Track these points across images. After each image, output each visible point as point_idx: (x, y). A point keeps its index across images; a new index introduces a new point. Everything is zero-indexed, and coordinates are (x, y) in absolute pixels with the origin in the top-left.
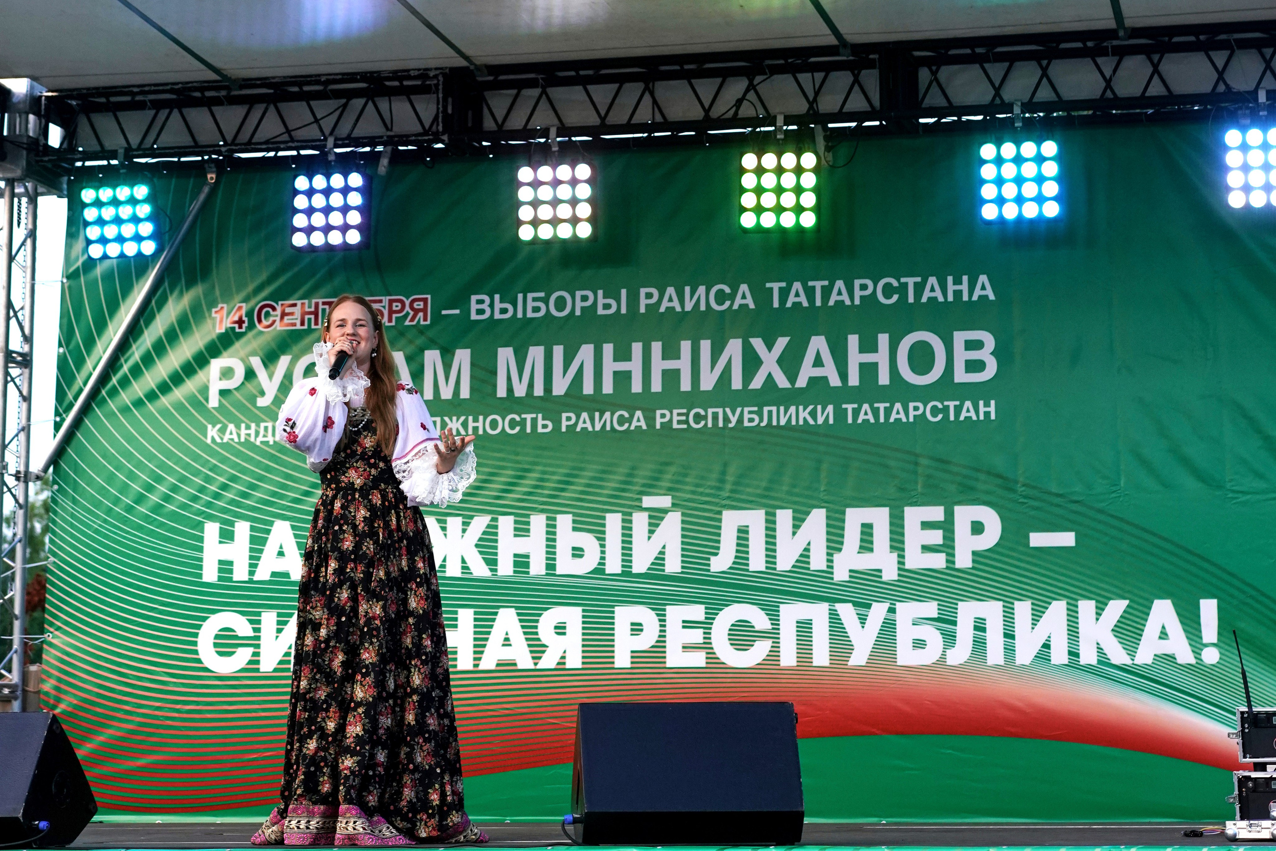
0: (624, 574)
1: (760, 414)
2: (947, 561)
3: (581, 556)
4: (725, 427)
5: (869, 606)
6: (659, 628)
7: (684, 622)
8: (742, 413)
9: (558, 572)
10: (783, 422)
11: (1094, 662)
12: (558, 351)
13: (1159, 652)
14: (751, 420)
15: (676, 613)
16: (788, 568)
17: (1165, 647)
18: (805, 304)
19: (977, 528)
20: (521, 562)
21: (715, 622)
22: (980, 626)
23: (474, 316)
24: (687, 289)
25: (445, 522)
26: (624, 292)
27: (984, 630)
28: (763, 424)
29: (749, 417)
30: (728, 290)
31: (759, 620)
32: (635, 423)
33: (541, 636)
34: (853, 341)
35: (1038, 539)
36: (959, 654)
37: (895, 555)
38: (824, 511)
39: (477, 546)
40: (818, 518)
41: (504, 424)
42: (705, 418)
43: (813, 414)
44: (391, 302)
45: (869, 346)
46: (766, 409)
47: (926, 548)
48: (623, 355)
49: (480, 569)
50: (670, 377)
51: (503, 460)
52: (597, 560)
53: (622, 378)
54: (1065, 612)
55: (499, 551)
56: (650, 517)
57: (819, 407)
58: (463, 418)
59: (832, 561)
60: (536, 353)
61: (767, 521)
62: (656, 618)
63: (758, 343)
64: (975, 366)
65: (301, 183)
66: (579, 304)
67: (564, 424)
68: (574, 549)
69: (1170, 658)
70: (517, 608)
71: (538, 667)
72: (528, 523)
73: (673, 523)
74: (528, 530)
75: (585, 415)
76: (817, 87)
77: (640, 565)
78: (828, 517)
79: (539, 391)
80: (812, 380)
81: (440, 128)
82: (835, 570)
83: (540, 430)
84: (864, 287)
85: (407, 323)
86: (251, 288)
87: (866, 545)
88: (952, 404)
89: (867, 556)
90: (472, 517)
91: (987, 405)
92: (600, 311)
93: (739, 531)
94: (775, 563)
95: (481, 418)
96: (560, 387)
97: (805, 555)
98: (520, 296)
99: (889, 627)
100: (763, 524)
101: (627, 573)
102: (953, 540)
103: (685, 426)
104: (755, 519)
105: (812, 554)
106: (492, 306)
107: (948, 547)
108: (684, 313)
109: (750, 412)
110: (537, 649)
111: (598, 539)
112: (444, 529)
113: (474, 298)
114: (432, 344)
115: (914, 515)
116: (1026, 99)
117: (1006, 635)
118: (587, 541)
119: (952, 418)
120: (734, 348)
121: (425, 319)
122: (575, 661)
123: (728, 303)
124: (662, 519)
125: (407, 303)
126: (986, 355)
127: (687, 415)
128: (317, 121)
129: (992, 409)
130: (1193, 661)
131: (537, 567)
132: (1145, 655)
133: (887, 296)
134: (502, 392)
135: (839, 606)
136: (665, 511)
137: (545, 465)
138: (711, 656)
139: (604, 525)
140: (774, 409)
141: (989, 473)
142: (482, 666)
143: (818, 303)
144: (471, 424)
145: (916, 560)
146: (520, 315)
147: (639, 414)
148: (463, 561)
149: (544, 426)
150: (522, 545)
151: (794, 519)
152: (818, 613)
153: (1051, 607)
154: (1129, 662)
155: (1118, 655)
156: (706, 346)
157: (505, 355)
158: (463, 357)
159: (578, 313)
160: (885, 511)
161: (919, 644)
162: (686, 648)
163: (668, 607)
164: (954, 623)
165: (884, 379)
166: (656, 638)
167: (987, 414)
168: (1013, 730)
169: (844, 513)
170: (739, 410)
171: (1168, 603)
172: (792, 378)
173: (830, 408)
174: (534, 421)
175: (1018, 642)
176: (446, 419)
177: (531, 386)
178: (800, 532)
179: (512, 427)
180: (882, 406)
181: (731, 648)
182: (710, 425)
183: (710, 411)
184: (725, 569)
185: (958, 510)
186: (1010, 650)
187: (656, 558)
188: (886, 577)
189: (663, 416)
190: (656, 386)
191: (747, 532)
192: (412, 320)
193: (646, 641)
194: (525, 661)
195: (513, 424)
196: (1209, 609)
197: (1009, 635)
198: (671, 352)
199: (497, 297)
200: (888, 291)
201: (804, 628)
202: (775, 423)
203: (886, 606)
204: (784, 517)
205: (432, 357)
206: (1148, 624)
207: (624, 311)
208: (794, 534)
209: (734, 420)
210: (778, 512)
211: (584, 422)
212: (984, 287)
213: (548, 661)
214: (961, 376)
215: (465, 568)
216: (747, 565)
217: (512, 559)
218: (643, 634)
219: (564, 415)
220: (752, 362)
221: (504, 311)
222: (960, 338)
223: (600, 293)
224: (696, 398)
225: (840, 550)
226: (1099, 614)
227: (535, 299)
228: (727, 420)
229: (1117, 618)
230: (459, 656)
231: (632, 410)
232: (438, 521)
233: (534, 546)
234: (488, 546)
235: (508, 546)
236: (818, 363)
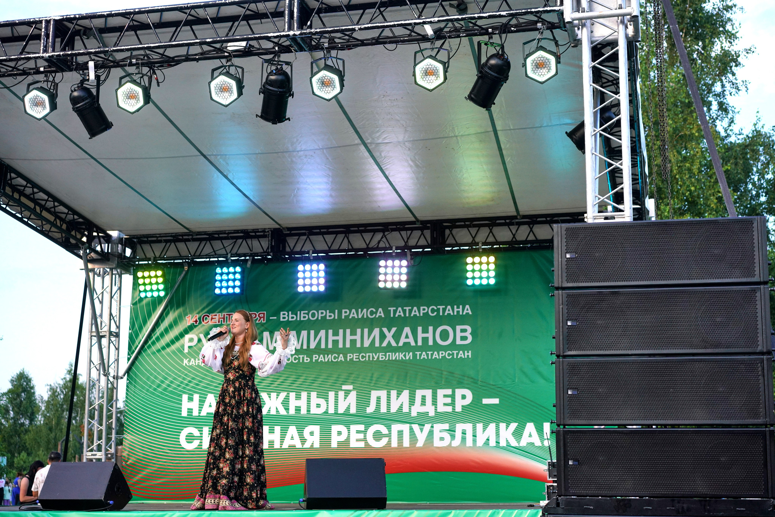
0: (335, 413)
1: (385, 355)
2: (453, 409)
3: (320, 407)
4: (373, 360)
5: (424, 425)
6: (347, 433)
7: (357, 431)
8: (379, 355)
9: (311, 413)
10: (394, 358)
11: (505, 445)
12: (312, 332)
13: (529, 442)
14: (382, 358)
15: (354, 428)
16: (395, 411)
17: (530, 440)
18: (403, 315)
19: (464, 397)
20: (298, 409)
21: (368, 431)
22: (464, 433)
23: (282, 320)
24: (360, 310)
25: (270, 394)
26: (336, 311)
27: (465, 434)
28: (387, 359)
29: (381, 356)
30: (374, 310)
31: (384, 430)
32: (340, 359)
33: (304, 436)
34: (420, 329)
35: (485, 401)
36: (456, 443)
37: (434, 407)
38: (408, 391)
39: (282, 403)
40: (406, 394)
42: (365, 357)
43: (405, 356)
45: (425, 331)
46: (388, 354)
47: (445, 404)
48: (336, 334)
49: (283, 412)
50: (353, 342)
51: (291, 372)
52: (326, 408)
53: (335, 342)
54: (495, 427)
55: (290, 405)
56: (345, 393)
57: (407, 353)
59: (411, 409)
60: (304, 333)
61: (387, 394)
62: (347, 430)
63: (385, 330)
64: (464, 338)
65: (218, 270)
66: (320, 315)
67: (314, 359)
68: (317, 404)
69: (532, 443)
70: (296, 426)
71: (304, 447)
72: (300, 395)
73: (353, 395)
74: (300, 398)
75: (322, 356)
76: (408, 236)
77: (341, 410)
78: (410, 393)
79: (305, 347)
80: (405, 344)
81: (270, 250)
82: (412, 412)
83: (305, 361)
84: (424, 309)
86: (200, 309)
87: (423, 403)
88: (455, 352)
89: (424, 407)
90: (280, 393)
91: (468, 352)
92: (328, 318)
93: (377, 398)
94: (390, 410)
96: (313, 346)
97: (401, 407)
98: (299, 312)
99: (431, 433)
100: (386, 396)
101: (336, 413)
102: (455, 401)
103: (358, 360)
104: (383, 394)
105: (403, 406)
106: (288, 316)
107: (453, 404)
108: (358, 319)
110: (303, 441)
111: (326, 401)
112: (270, 397)
113: (282, 313)
114: (266, 330)
115: (441, 392)
116: (484, 241)
117: (473, 436)
118: (322, 402)
119: (455, 357)
120: (376, 331)
121: (264, 321)
122: (317, 445)
123: (374, 315)
124: (349, 394)
125: (257, 314)
126: (468, 334)
127: (359, 356)
128: (224, 247)
129: (470, 354)
130: (541, 445)
131: (304, 411)
132: (523, 443)
133: (432, 313)
135: (413, 425)
136: (350, 391)
137: (307, 374)
138: (367, 444)
139: (328, 396)
140: (391, 354)
141: (468, 377)
142: (283, 447)
143: (407, 315)
145: (441, 408)
146: (298, 319)
147: (341, 355)
148: (277, 409)
149: (307, 360)
150: (298, 403)
151: (397, 394)
152: (405, 428)
153: (490, 425)
154: (518, 445)
155: (514, 443)
156: (366, 331)
159: (320, 318)
160: (431, 391)
161: (442, 439)
162: (357, 440)
163: (351, 425)
164: (455, 431)
165: (431, 343)
166: (347, 437)
167: (468, 356)
168: (474, 469)
169: (415, 392)
170: (378, 354)
171: (532, 424)
172: (397, 343)
173: (411, 354)
174: (303, 358)
175: (478, 438)
177: (302, 345)
178: (399, 398)
179: (295, 360)
180: (430, 353)
181: (374, 440)
182: (367, 359)
183: (367, 354)
184: (372, 412)
185: (456, 390)
186: (475, 441)
187: (347, 408)
188: (430, 415)
189: (350, 356)
190: (348, 345)
191: (380, 398)
192: (259, 321)
193: (343, 438)
194: (299, 445)
196: (547, 425)
197: (474, 436)
198: (353, 333)
199: (290, 313)
200: (433, 311)
201: (400, 433)
202: (391, 359)
203: (430, 425)
204: (394, 393)
205: (266, 334)
206: (525, 432)
208: (397, 399)
209: (376, 358)
210: (392, 391)
211: (321, 358)
212: (468, 310)
213: (307, 445)
214: (459, 342)
215: (277, 411)
216: (380, 410)
217: (294, 408)
218: (342, 435)
219: (314, 356)
220: (383, 337)
221: (292, 318)
222: (459, 328)
223: (328, 311)
224: (362, 350)
225: (414, 405)
226: (507, 428)
227: (304, 313)
228: (373, 358)
229: (513, 429)
230: (275, 443)
231: (339, 354)
232: (268, 394)
233: (303, 403)
234: (286, 403)
235: (293, 403)
236: (407, 337)
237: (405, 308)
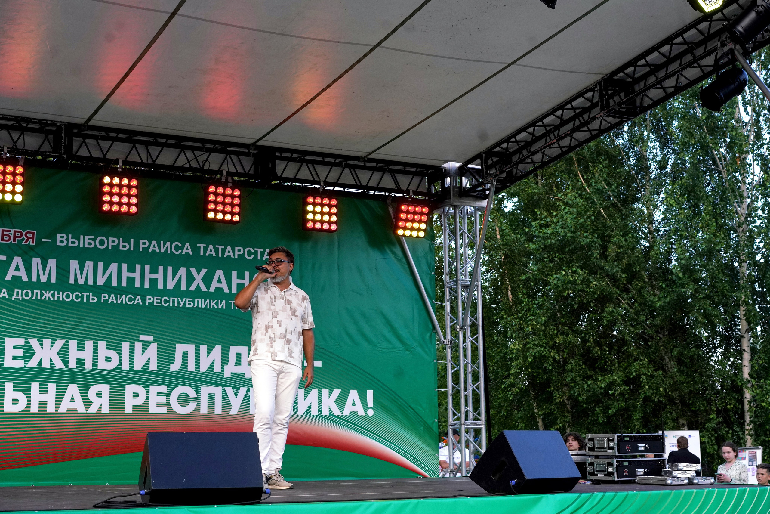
0: (130, 370)
1: (194, 302)
3: (110, 361)
4: (178, 306)
5: (239, 389)
6: (146, 395)
7: (157, 393)
8: (186, 301)
9: (98, 368)
10: (204, 306)
11: (328, 414)
12: (100, 265)
13: (352, 411)
14: (190, 304)
15: (154, 389)
16: (205, 371)
17: (354, 409)
18: (214, 255)
20: (80, 362)
21: (172, 393)
23: (58, 244)
24: (162, 243)
25: (42, 341)
26: (132, 240)
28: (195, 306)
29: (188, 302)
30: (180, 245)
31: (192, 393)
32: (136, 302)
33: (89, 397)
34: (234, 273)
38: (221, 346)
39: (58, 353)
40: (218, 350)
41: (73, 297)
42: (169, 301)
43: (217, 304)
44: (15, 232)
45: (241, 276)
46: (196, 300)
48: (131, 269)
49: (59, 365)
50: (154, 282)
51: (72, 314)
52: (118, 363)
53: (131, 280)
54: (317, 394)
55: (69, 357)
56: (143, 345)
57: (219, 301)
58: (52, 292)
59: (224, 369)
60: (89, 264)
61: (196, 349)
62: (145, 391)
63: (193, 270)
66: (111, 244)
67: (103, 299)
68: (106, 357)
69: (356, 413)
70: (77, 384)
71: (88, 412)
72: (84, 344)
73: (153, 348)
74: (84, 348)
75: (113, 296)
77: (138, 366)
78: (222, 349)
79: (90, 282)
80: (217, 289)
82: (225, 373)
83: (91, 301)
84: (239, 251)
85: (23, 243)
87: (238, 362)
89: (239, 367)
90: (56, 340)
92: (121, 248)
93: (183, 353)
94: (199, 368)
95: (61, 293)
96: (101, 281)
97: (212, 365)
98: (82, 237)
99: (247, 398)
100: (194, 351)
101: (131, 370)
103: (160, 305)
104: (191, 348)
105: (215, 365)
106: (67, 239)
108: (160, 253)
109: (189, 301)
110: (88, 403)
111: (118, 353)
112: (41, 345)
113: (59, 235)
114: (38, 255)
118: (113, 354)
120: (183, 271)
121: (33, 242)
122: (106, 409)
123: (180, 251)
124: (148, 346)
125: (24, 233)
127: (161, 300)
130: (364, 415)
131: (88, 365)
132: (346, 412)
133: (249, 256)
134: (72, 281)
135: (226, 388)
136: (150, 342)
137: (93, 318)
138: (170, 409)
139: (121, 347)
140: (200, 300)
142: (60, 411)
143: (220, 255)
144: (56, 295)
146: (81, 246)
147: (138, 297)
149: (93, 299)
150: (81, 355)
151: (208, 349)
152: (217, 391)
153: (312, 391)
154: (341, 415)
155: (337, 412)
156: (170, 269)
157: (74, 264)
158: (52, 263)
159: (110, 248)
160: (244, 348)
162: (158, 405)
163: (150, 386)
166: (145, 400)
168: (295, 442)
169: (229, 348)
170: (184, 299)
171: (356, 391)
172: (208, 287)
173: (224, 302)
174: (88, 297)
176: (43, 292)
177: (86, 279)
178: (210, 355)
179: (77, 298)
181: (179, 405)
182: (171, 305)
183: (171, 299)
184: (177, 370)
187: (145, 364)
188: (246, 376)
189: (150, 299)
190: (147, 285)
191: (187, 354)
192: (26, 242)
193: (140, 401)
194: (81, 409)
195: (77, 297)
196: (370, 394)
198: (154, 271)
200: (250, 254)
201: (211, 397)
202: (200, 306)
203: (246, 389)
204: (203, 348)
205: (36, 261)
206: (348, 399)
207: (132, 249)
208: (208, 356)
209: (182, 304)
210: (201, 346)
211: (112, 299)
213: (93, 409)
215: (52, 364)
216: (187, 368)
217: (76, 361)
218: (138, 398)
219: (103, 295)
220: (190, 279)
221: (73, 243)
223: (121, 239)
224: (165, 292)
225: (227, 364)
226: (330, 395)
227: (89, 239)
228: (179, 303)
229: (337, 396)
230: (48, 406)
231: (135, 295)
232: (38, 341)
233: (87, 355)
234: (64, 354)
235: (74, 354)
236: (219, 281)
237: (217, 246)
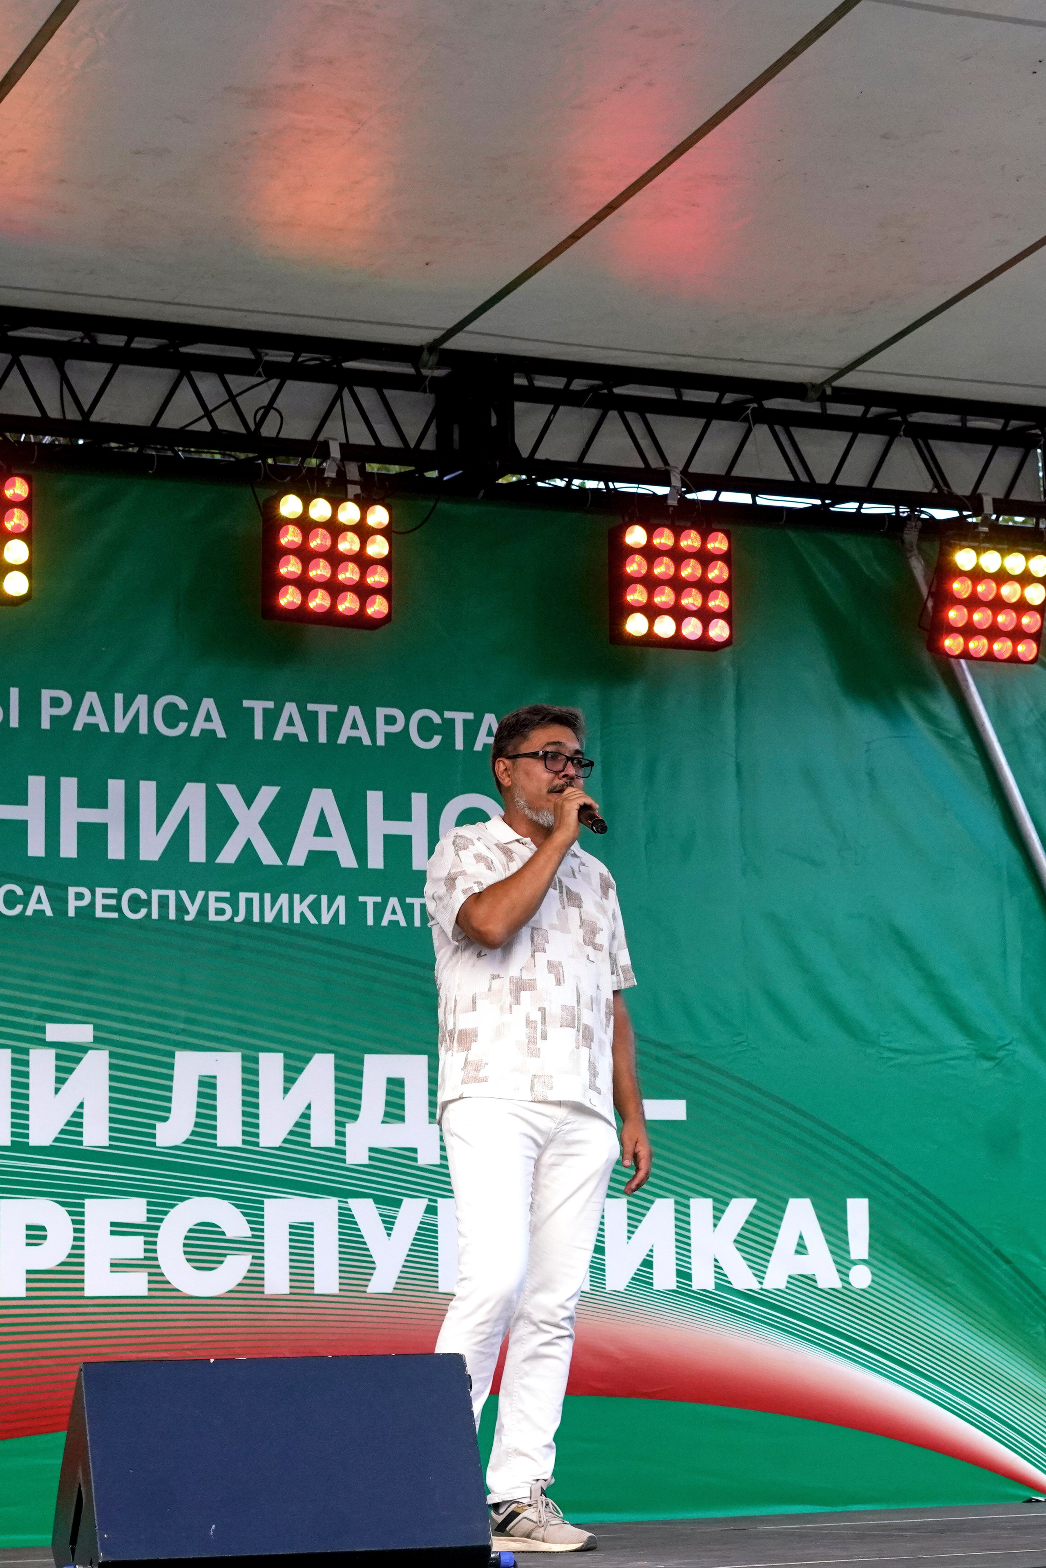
0: (15, 1147)
1: (233, 903)
4: (180, 920)
5: (398, 1204)
6: (72, 1234)
7: (113, 1224)
8: (206, 899)
10: (269, 918)
11: (710, 1287)
14: (220, 912)
15: (101, 1212)
16: (278, 1143)
17: (803, 1265)
18: (303, 738)
21: (163, 1225)
24: (119, 698)
26: (14, 696)
28: (239, 919)
29: (216, 906)
30: (183, 705)
31: (232, 1222)
32: (32, 906)
34: (375, 800)
38: (331, 1057)
40: (322, 1069)
42: (148, 903)
43: (315, 908)
45: (399, 810)
46: (243, 896)
50: (92, 836)
53: (11, 832)
56: (58, 1057)
57: (324, 899)
59: (343, 1134)
61: (245, 1070)
62: (68, 1220)
63: (230, 793)
73: (95, 1069)
77: (42, 1134)
78: (337, 1067)
80: (314, 856)
82: (348, 1149)
84: (390, 720)
87: (394, 1110)
89: (396, 1127)
93: (201, 1084)
94: (257, 1135)
97: (303, 1124)
99: (427, 1235)
100: (238, 1076)
101: (20, 1145)
103: (115, 915)
104: (225, 1067)
105: (313, 1122)
108: (113, 737)
109: (218, 899)
120: (193, 797)
123: (182, 727)
124: (78, 1060)
127: (118, 897)
132: (775, 1276)
133: (425, 737)
135: (354, 1204)
136: (83, 1049)
138: (157, 1279)
140: (255, 896)
143: (323, 738)
147: (39, 890)
151: (287, 1067)
152: (323, 1213)
153: (654, 1208)
154: (757, 1286)
155: (742, 1277)
156: (148, 791)
160: (422, 1060)
162: (117, 1265)
163: (87, 1202)
165: (420, 860)
166: (68, 1250)
169: (361, 1062)
170: (201, 894)
171: (807, 1203)
172: (284, 851)
173: (341, 901)
175: (610, 1260)
178: (295, 1088)
181: (188, 1266)
182: (155, 915)
183: (156, 893)
184: (179, 1142)
187: (69, 1123)
188: (423, 1160)
189: (79, 896)
190: (69, 848)
191: (213, 1086)
193: (51, 1255)
196: (858, 1215)
198: (92, 797)
200: (426, 729)
201: (301, 1236)
202: (256, 918)
203: (423, 1203)
204: (271, 1065)
206: (781, 1233)
207: (14, 723)
208: (286, 1090)
209: (193, 910)
210: (262, 1056)
216: (215, 1137)
218: (46, 1243)
220: (221, 821)
224: (132, 871)
225: (355, 1118)
226: (716, 1219)
228: (182, 909)
229: (741, 1224)
231: (28, 885)
236: (322, 830)
237: (311, 707)
